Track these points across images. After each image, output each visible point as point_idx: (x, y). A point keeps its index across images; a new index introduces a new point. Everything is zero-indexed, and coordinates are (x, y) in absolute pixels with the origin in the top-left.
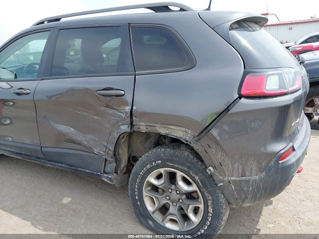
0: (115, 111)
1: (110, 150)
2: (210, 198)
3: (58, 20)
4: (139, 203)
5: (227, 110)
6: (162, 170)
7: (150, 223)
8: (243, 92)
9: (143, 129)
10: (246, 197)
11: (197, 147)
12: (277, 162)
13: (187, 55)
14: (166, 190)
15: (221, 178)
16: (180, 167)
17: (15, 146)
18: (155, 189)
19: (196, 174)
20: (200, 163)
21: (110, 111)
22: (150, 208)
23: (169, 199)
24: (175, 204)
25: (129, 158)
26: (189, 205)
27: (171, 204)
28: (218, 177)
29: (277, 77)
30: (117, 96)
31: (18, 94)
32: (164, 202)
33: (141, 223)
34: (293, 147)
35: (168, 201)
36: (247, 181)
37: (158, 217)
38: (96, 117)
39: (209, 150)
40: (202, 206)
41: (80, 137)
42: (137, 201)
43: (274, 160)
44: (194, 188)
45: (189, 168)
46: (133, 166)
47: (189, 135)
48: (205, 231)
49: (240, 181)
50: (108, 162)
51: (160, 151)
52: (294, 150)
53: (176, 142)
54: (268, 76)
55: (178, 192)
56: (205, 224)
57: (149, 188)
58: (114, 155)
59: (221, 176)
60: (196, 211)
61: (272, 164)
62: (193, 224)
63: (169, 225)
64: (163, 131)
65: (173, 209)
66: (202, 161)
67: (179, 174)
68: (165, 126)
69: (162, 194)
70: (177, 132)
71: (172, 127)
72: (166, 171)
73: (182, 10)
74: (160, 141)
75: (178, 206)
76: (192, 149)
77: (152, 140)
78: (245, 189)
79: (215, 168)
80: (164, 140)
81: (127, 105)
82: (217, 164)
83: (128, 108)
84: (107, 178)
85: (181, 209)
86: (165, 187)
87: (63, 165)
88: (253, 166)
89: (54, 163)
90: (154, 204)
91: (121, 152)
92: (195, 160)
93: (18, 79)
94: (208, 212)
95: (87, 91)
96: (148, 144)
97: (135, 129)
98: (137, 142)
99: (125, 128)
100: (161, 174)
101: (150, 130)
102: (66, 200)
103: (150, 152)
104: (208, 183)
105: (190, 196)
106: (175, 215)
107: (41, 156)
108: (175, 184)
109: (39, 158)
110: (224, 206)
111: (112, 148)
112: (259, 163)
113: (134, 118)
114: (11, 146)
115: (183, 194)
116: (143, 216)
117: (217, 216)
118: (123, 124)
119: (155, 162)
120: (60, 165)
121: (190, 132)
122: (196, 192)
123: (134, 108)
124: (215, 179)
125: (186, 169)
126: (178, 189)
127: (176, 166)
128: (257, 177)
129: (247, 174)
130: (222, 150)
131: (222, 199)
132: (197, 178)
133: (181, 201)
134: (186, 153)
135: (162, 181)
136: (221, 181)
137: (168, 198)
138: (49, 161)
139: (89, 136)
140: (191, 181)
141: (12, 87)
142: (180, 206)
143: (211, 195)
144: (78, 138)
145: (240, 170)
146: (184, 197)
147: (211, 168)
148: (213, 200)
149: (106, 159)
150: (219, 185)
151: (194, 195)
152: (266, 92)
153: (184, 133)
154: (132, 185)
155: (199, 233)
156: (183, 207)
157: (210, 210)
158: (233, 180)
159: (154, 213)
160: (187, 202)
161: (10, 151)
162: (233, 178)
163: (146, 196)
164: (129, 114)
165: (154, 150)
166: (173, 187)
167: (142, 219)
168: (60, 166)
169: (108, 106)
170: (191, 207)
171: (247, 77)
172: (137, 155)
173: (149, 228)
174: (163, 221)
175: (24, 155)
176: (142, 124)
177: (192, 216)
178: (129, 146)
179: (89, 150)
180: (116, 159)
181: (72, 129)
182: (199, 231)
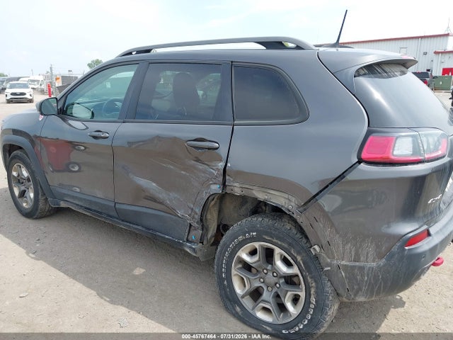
0: (206, 166)
1: (196, 214)
2: (314, 284)
3: (148, 51)
4: (225, 283)
5: (342, 176)
6: (257, 245)
7: (238, 309)
8: (364, 155)
9: (238, 191)
10: (360, 289)
11: (300, 219)
12: (402, 248)
14: (260, 270)
15: (329, 260)
16: (279, 243)
17: (84, 199)
18: (247, 267)
19: (299, 253)
20: (304, 240)
21: (201, 166)
22: (239, 290)
23: (263, 282)
24: (270, 289)
25: (218, 226)
26: (287, 291)
27: (265, 289)
28: (325, 259)
29: (410, 139)
30: (209, 149)
31: (95, 137)
32: (257, 284)
33: (227, 308)
34: (428, 231)
35: (261, 285)
36: (362, 268)
37: (248, 303)
38: (183, 172)
39: (315, 224)
40: (302, 295)
41: (162, 195)
42: (223, 280)
43: (398, 244)
44: (294, 270)
45: (290, 244)
46: (223, 235)
47: (293, 204)
48: (305, 326)
49: (353, 267)
50: (192, 228)
51: (257, 220)
52: (429, 234)
53: (277, 211)
54: (397, 138)
55: (275, 274)
56: (305, 318)
57: (240, 266)
58: (201, 220)
59: (329, 258)
60: (296, 300)
61: (395, 249)
62: (291, 315)
63: (261, 315)
64: (261, 196)
65: (267, 295)
66: (307, 237)
67: (278, 251)
68: (263, 189)
69: (255, 275)
70: (278, 199)
72: (262, 246)
73: (298, 48)
74: (259, 208)
75: (274, 291)
76: (295, 221)
77: (249, 206)
78: (358, 277)
79: (321, 247)
80: (264, 208)
81: (221, 161)
82: (324, 242)
83: (221, 165)
84: (190, 247)
85: (277, 296)
86: (260, 267)
87: (139, 227)
88: (369, 249)
89: (128, 224)
90: (245, 286)
91: (209, 216)
92: (299, 235)
93: (95, 119)
94: (310, 303)
95: (175, 140)
96: (243, 210)
97: (228, 190)
98: (230, 207)
99: (216, 188)
100: (256, 249)
101: (245, 193)
102: (138, 271)
103: (244, 221)
104: (313, 265)
105: (290, 281)
106: (269, 303)
107: (114, 214)
108: (272, 264)
109: (111, 216)
110: (331, 297)
111: (198, 211)
112: (377, 246)
113: (227, 177)
114: (80, 199)
115: (281, 277)
116: (229, 300)
117: (321, 308)
118: (215, 184)
119: (249, 234)
120: (136, 227)
121: (293, 199)
122: (297, 276)
123: (229, 165)
124: (322, 261)
125: (286, 246)
126: (275, 271)
127: (275, 240)
128: (374, 264)
129: (362, 259)
130: (333, 225)
131: (328, 288)
132: (299, 258)
133: (278, 285)
134: (288, 226)
135: (256, 258)
136: (328, 265)
137: (262, 280)
138: (123, 221)
139: (173, 195)
140: (292, 261)
141: (87, 128)
142: (276, 292)
143: (315, 281)
144: (160, 196)
145: (353, 253)
146: (282, 281)
147: (316, 247)
148: (317, 288)
149: (191, 225)
150: (326, 269)
151: (295, 280)
152: (393, 157)
153: (287, 201)
154: (219, 259)
155: (297, 329)
156: (279, 293)
157: (313, 300)
158: (343, 265)
159: (243, 297)
160: (286, 287)
161: (78, 205)
162: (344, 263)
163: (235, 275)
164: (222, 171)
165: (249, 219)
166: (269, 267)
167: (228, 303)
168: (136, 229)
169: (198, 160)
170: (289, 293)
171: (371, 138)
172: (228, 223)
173: (236, 315)
174: (253, 309)
175: (95, 211)
176: (236, 184)
177: (289, 306)
178: (220, 212)
179: (172, 211)
180: (203, 226)
181: (154, 184)
182: (297, 325)
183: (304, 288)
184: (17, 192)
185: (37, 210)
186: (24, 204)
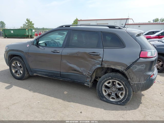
0: (95, 60)
1: (90, 74)
2: (128, 89)
3: (69, 26)
4: (101, 92)
5: (136, 61)
6: (111, 81)
7: (104, 99)
8: (141, 56)
9: (106, 66)
10: (139, 89)
11: (126, 72)
12: (150, 78)
13: (123, 43)
16: (118, 79)
18: (106, 87)
19: (124, 82)
21: (93, 60)
22: (104, 94)
24: (114, 92)
27: (112, 92)
28: (131, 82)
29: (150, 52)
30: (97, 55)
31: (54, 52)
33: (101, 99)
34: (154, 74)
36: (140, 84)
37: (107, 97)
38: (86, 62)
39: (130, 74)
40: (124, 92)
44: (122, 86)
45: (121, 79)
48: (125, 100)
49: (138, 83)
50: (88, 78)
51: (111, 74)
52: (154, 75)
53: (117, 71)
54: (148, 52)
56: (125, 98)
60: (122, 94)
61: (148, 78)
62: (121, 98)
63: (111, 100)
64: (113, 67)
65: (113, 94)
67: (117, 82)
70: (119, 68)
71: (117, 66)
73: (119, 28)
78: (139, 86)
82: (131, 78)
83: (101, 59)
85: (116, 94)
86: (111, 86)
88: (142, 79)
89: (64, 78)
90: (106, 92)
94: (127, 94)
96: (102, 72)
97: (103, 66)
99: (99, 66)
101: (108, 67)
106: (114, 96)
112: (144, 78)
113: (103, 63)
115: (118, 89)
117: (129, 95)
119: (109, 78)
121: (123, 68)
123: (103, 59)
124: (130, 83)
126: (115, 87)
127: (116, 79)
128: (143, 82)
129: (141, 81)
130: (134, 73)
132: (124, 83)
133: (116, 91)
135: (110, 84)
136: (132, 84)
137: (111, 90)
138: (62, 78)
139: (82, 69)
140: (121, 84)
147: (129, 79)
151: (121, 89)
152: (147, 56)
153: (121, 68)
154: (98, 85)
155: (123, 102)
157: (127, 93)
159: (106, 95)
160: (119, 91)
162: (136, 83)
163: (104, 90)
164: (101, 61)
167: (101, 98)
168: (67, 80)
170: (120, 93)
171: (142, 52)
173: (104, 101)
174: (109, 98)
176: (106, 64)
177: (120, 96)
179: (81, 73)
180: (91, 77)
181: (75, 66)
182: (123, 101)
183: (125, 91)
184: (13, 71)
185: (24, 77)
186: (17, 75)
